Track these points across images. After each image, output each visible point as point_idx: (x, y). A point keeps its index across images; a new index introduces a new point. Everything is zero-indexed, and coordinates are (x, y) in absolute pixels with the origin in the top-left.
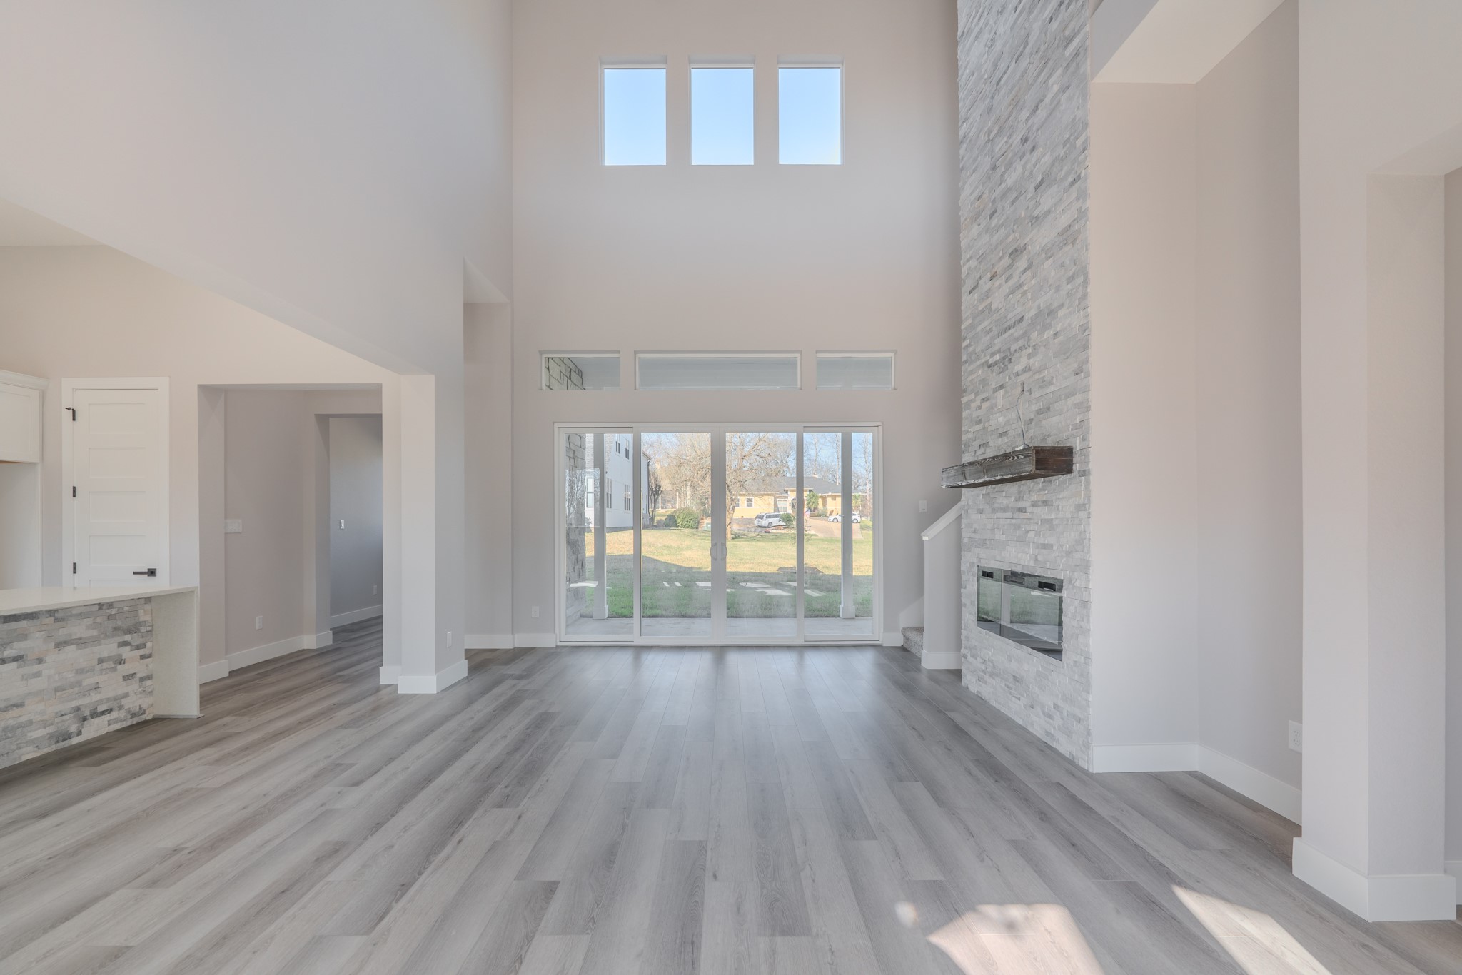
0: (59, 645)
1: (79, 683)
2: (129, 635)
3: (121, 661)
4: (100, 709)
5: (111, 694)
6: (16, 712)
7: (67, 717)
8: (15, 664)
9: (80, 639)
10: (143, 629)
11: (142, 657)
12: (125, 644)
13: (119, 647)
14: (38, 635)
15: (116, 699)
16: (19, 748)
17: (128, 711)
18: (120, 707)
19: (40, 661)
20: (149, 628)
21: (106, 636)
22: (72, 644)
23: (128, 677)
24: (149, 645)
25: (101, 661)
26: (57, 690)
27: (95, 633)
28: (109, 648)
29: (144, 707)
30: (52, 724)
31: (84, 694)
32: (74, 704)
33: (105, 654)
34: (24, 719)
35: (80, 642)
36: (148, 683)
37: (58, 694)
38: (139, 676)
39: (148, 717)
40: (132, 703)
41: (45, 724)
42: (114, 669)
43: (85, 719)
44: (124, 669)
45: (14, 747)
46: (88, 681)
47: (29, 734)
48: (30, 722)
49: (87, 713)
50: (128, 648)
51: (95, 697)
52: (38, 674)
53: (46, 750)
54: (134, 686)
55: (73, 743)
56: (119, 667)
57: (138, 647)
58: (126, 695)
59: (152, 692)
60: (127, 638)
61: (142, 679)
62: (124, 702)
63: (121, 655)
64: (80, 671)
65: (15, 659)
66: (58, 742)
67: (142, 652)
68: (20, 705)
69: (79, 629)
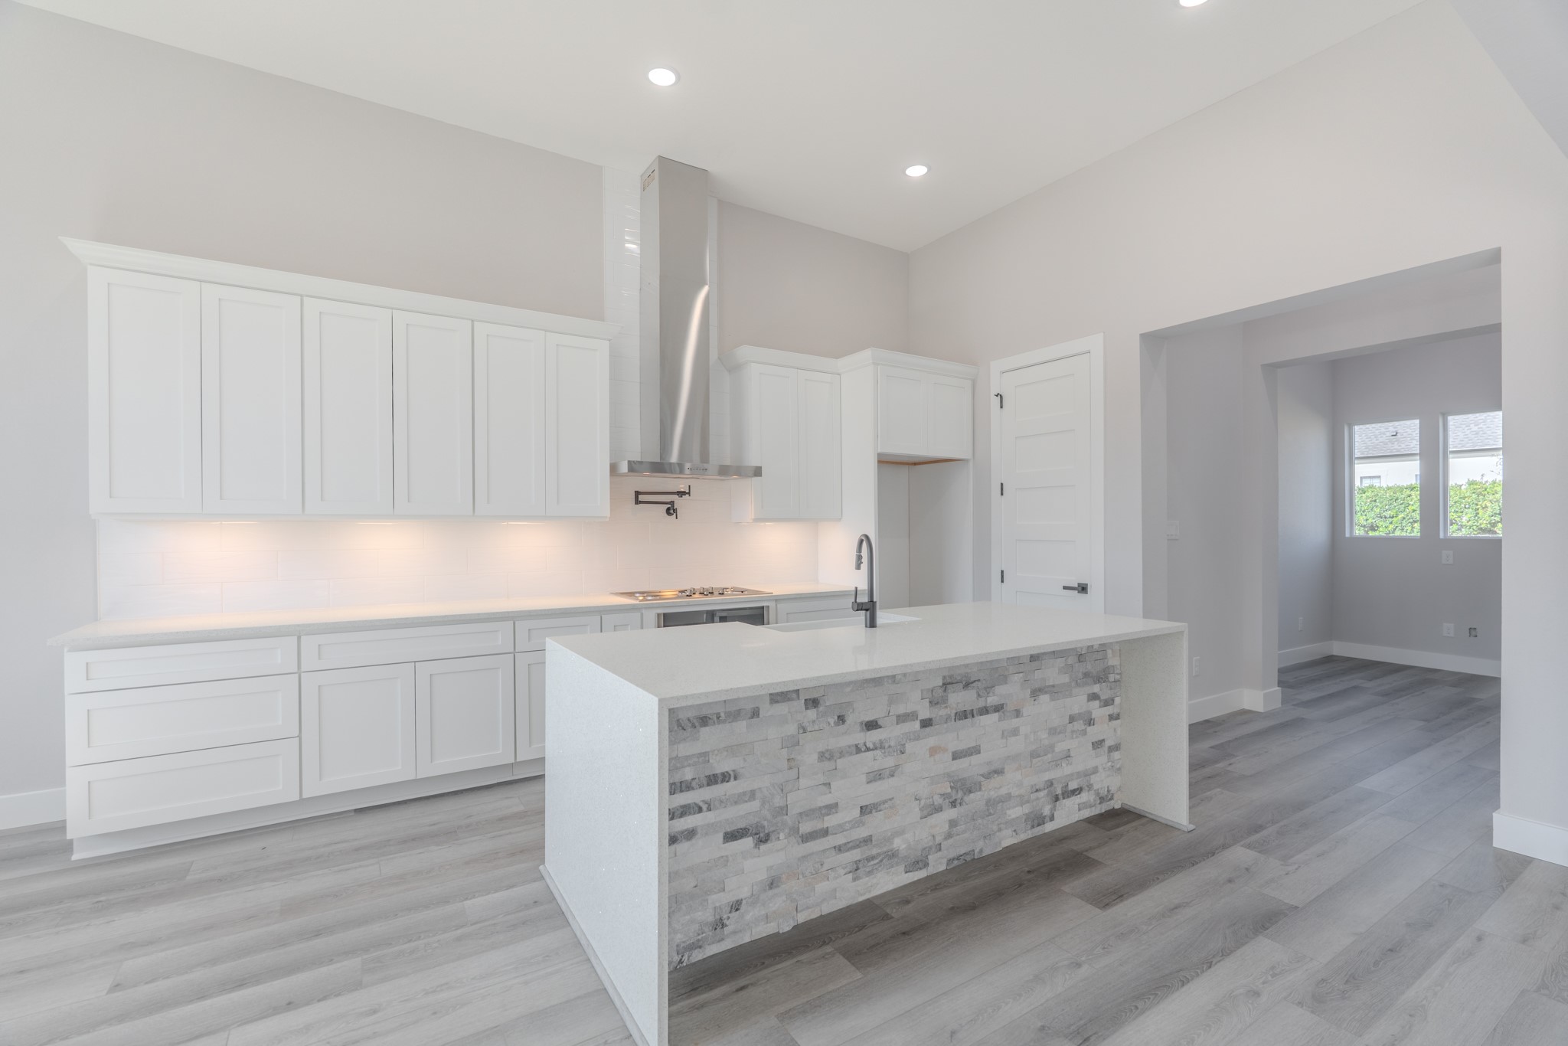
0: (1036, 693)
1: (1051, 748)
2: (1098, 685)
3: (1090, 722)
4: (1073, 786)
5: (1080, 768)
6: (996, 780)
7: (1042, 794)
8: (994, 717)
9: (1053, 686)
10: (1112, 678)
11: (1112, 718)
12: (1094, 697)
13: (1089, 700)
14: (1017, 677)
15: (1087, 774)
16: (1000, 830)
17: (1097, 793)
18: (1090, 787)
19: (1018, 713)
20: (1118, 677)
21: (1078, 685)
22: (1046, 693)
23: (1098, 744)
24: (1117, 700)
25: (1072, 719)
26: (1034, 755)
27: (1065, 679)
28: (1078, 702)
29: (1113, 789)
30: (1028, 802)
31: (1056, 764)
32: (1047, 776)
33: (1076, 710)
34: (1004, 791)
35: (1053, 691)
36: (1116, 755)
37: (1034, 761)
38: (1108, 743)
39: (1116, 804)
40: (1102, 781)
41: (1022, 801)
42: (1084, 733)
43: (1057, 799)
44: (1095, 732)
45: (995, 828)
46: (1061, 747)
47: (1008, 812)
48: (1009, 796)
49: (1059, 791)
50: (1097, 703)
51: (1067, 769)
52: (1015, 732)
53: (1023, 837)
54: (1101, 760)
55: (1046, 831)
56: (1089, 729)
57: (1108, 703)
58: (1095, 771)
59: (1119, 769)
60: (1096, 688)
61: (1112, 749)
62: (1094, 779)
63: (1090, 713)
64: (1053, 731)
65: (998, 708)
66: (1033, 827)
67: (1109, 710)
68: (999, 772)
69: (1052, 674)
